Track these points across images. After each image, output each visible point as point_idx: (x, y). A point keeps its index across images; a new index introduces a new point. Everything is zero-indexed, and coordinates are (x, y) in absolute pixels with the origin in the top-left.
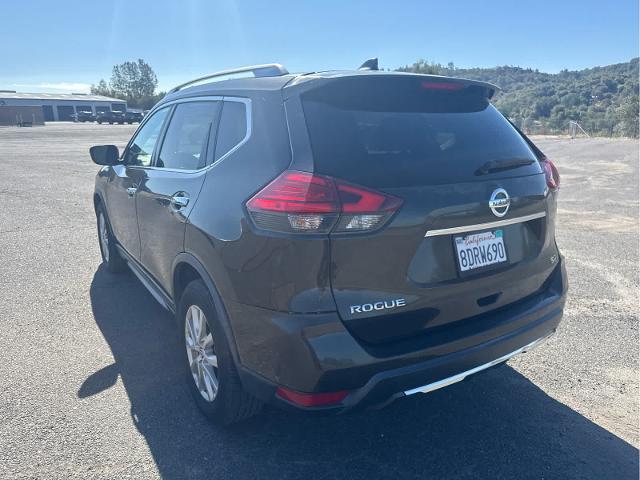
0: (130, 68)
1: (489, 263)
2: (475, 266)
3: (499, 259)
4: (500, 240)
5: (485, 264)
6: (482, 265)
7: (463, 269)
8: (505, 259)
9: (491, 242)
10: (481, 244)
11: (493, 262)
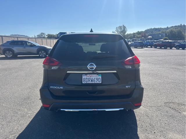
0: (120, 27)
1: (93, 83)
2: (88, 83)
3: (98, 82)
4: (100, 77)
5: (92, 83)
6: (91, 83)
7: (83, 83)
8: (101, 82)
9: (96, 77)
10: (92, 77)
11: (95, 82)
